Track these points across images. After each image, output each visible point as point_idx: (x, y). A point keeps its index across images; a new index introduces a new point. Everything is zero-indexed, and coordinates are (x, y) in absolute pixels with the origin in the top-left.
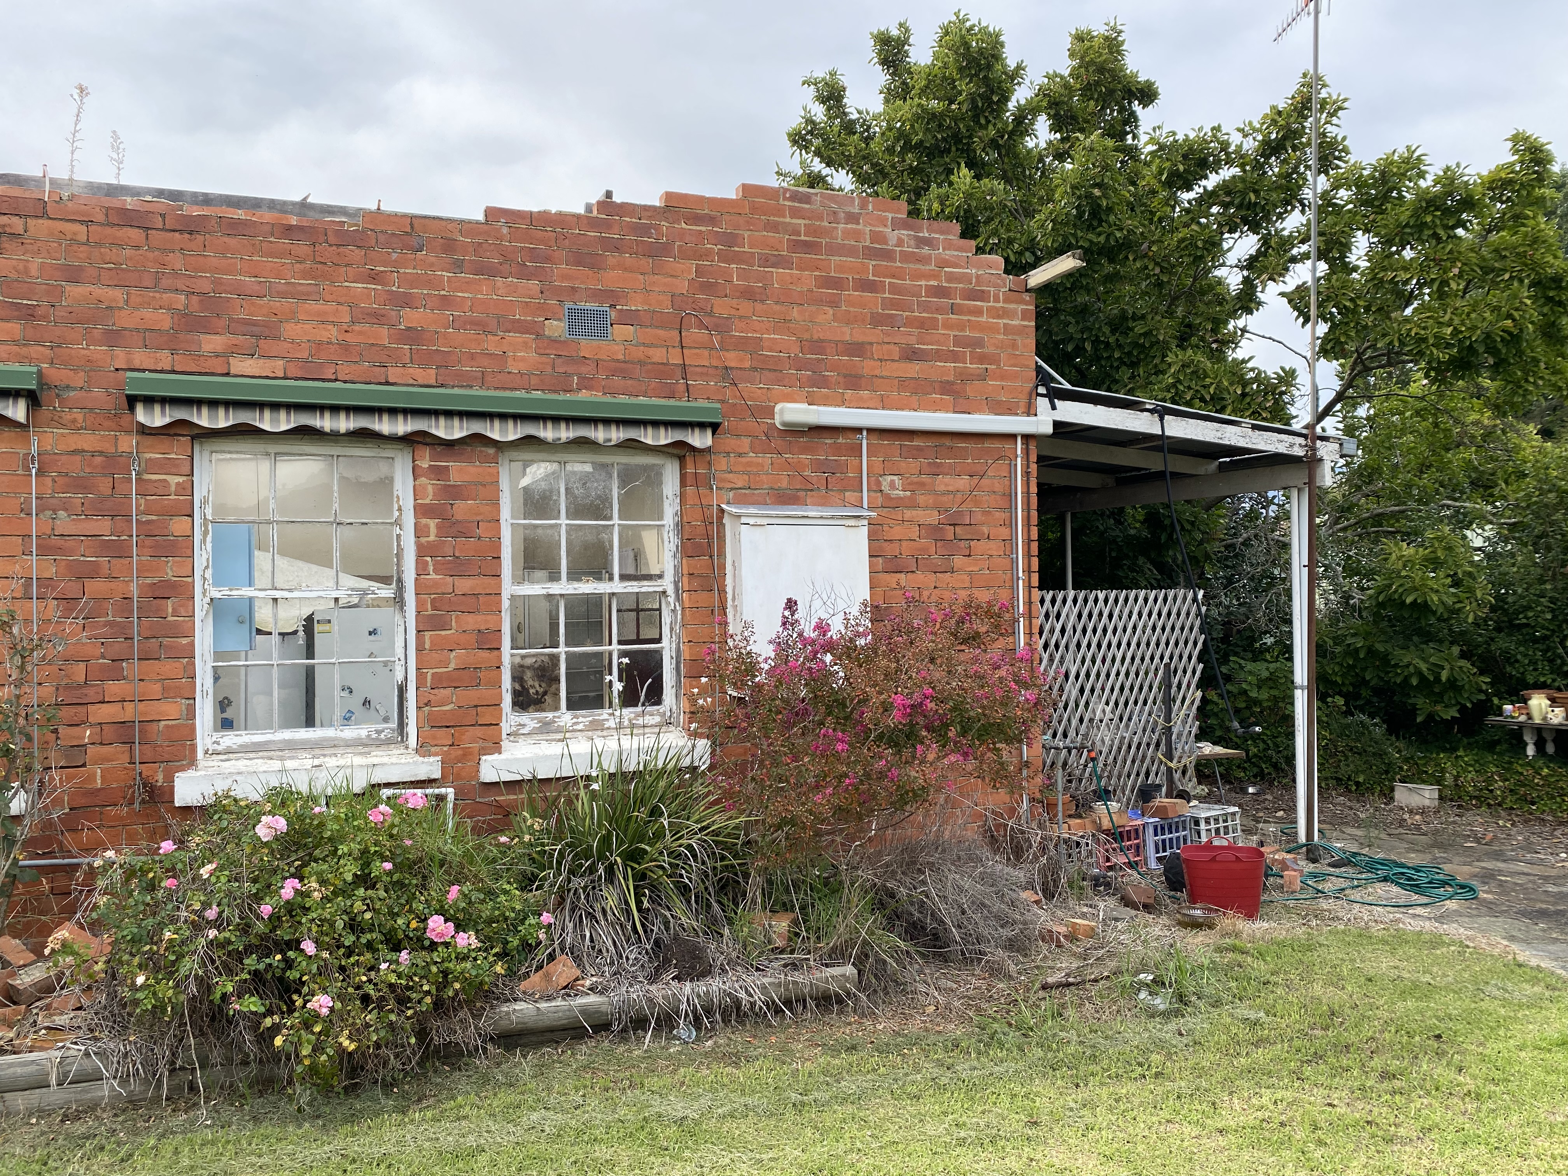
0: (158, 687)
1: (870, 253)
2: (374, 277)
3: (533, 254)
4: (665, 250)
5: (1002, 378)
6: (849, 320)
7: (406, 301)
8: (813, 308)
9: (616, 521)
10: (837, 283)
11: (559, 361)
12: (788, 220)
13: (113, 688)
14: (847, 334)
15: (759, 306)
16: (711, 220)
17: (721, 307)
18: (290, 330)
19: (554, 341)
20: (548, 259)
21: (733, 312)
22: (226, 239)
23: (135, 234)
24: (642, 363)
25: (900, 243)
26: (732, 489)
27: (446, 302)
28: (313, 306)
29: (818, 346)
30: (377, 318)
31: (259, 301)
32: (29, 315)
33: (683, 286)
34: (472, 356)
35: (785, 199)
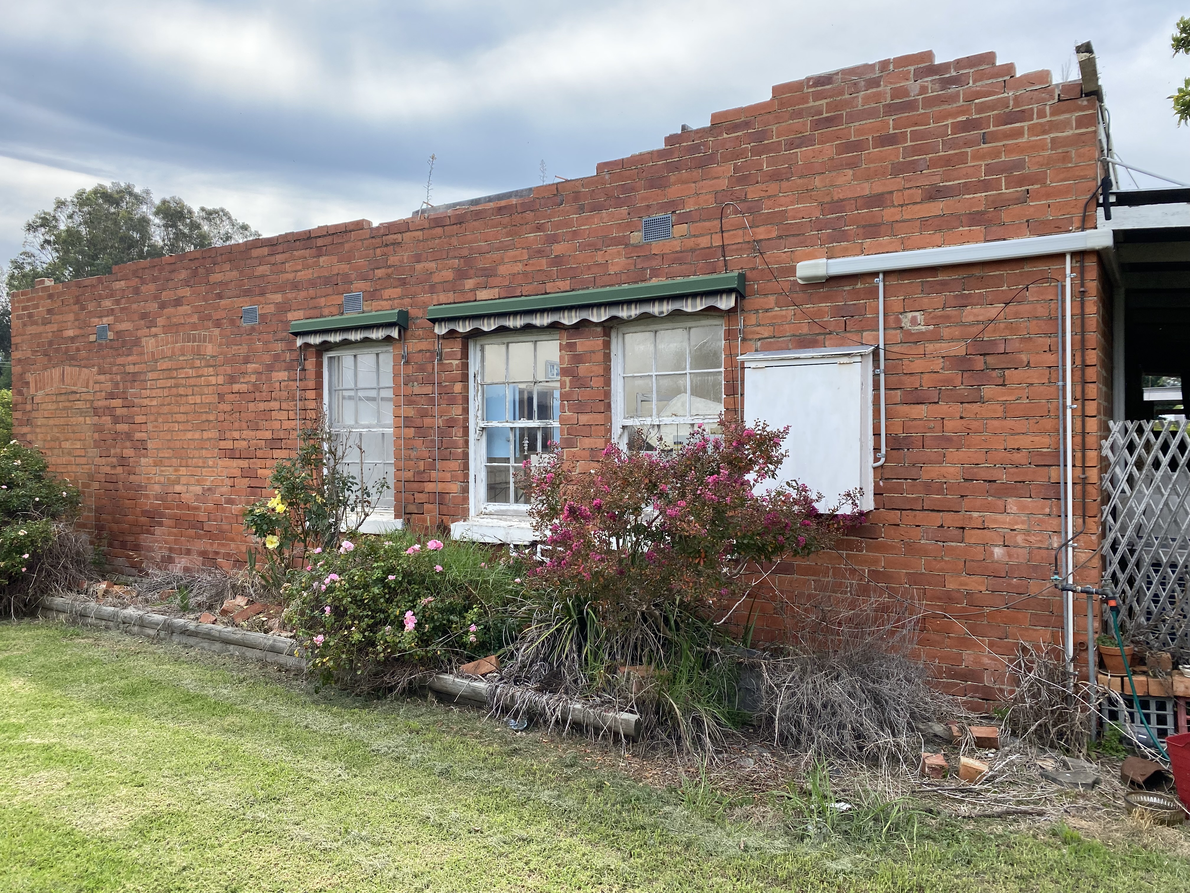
0: (449, 475)
1: (890, 110)
2: (539, 228)
3: (624, 189)
4: (711, 159)
5: (1048, 196)
6: (868, 178)
7: (553, 240)
8: (834, 174)
9: (688, 371)
10: (858, 146)
11: (638, 260)
12: (811, 104)
13: (434, 474)
14: (866, 189)
15: (785, 184)
16: (747, 125)
17: (753, 193)
18: (502, 270)
19: (635, 246)
20: (633, 189)
21: (763, 194)
22: (474, 223)
23: (439, 230)
24: (693, 250)
25: (923, 90)
26: (760, 339)
27: (575, 234)
28: (511, 253)
29: (838, 205)
30: (540, 253)
31: (488, 256)
32: (403, 283)
33: (724, 184)
34: (589, 268)
35: (809, 87)
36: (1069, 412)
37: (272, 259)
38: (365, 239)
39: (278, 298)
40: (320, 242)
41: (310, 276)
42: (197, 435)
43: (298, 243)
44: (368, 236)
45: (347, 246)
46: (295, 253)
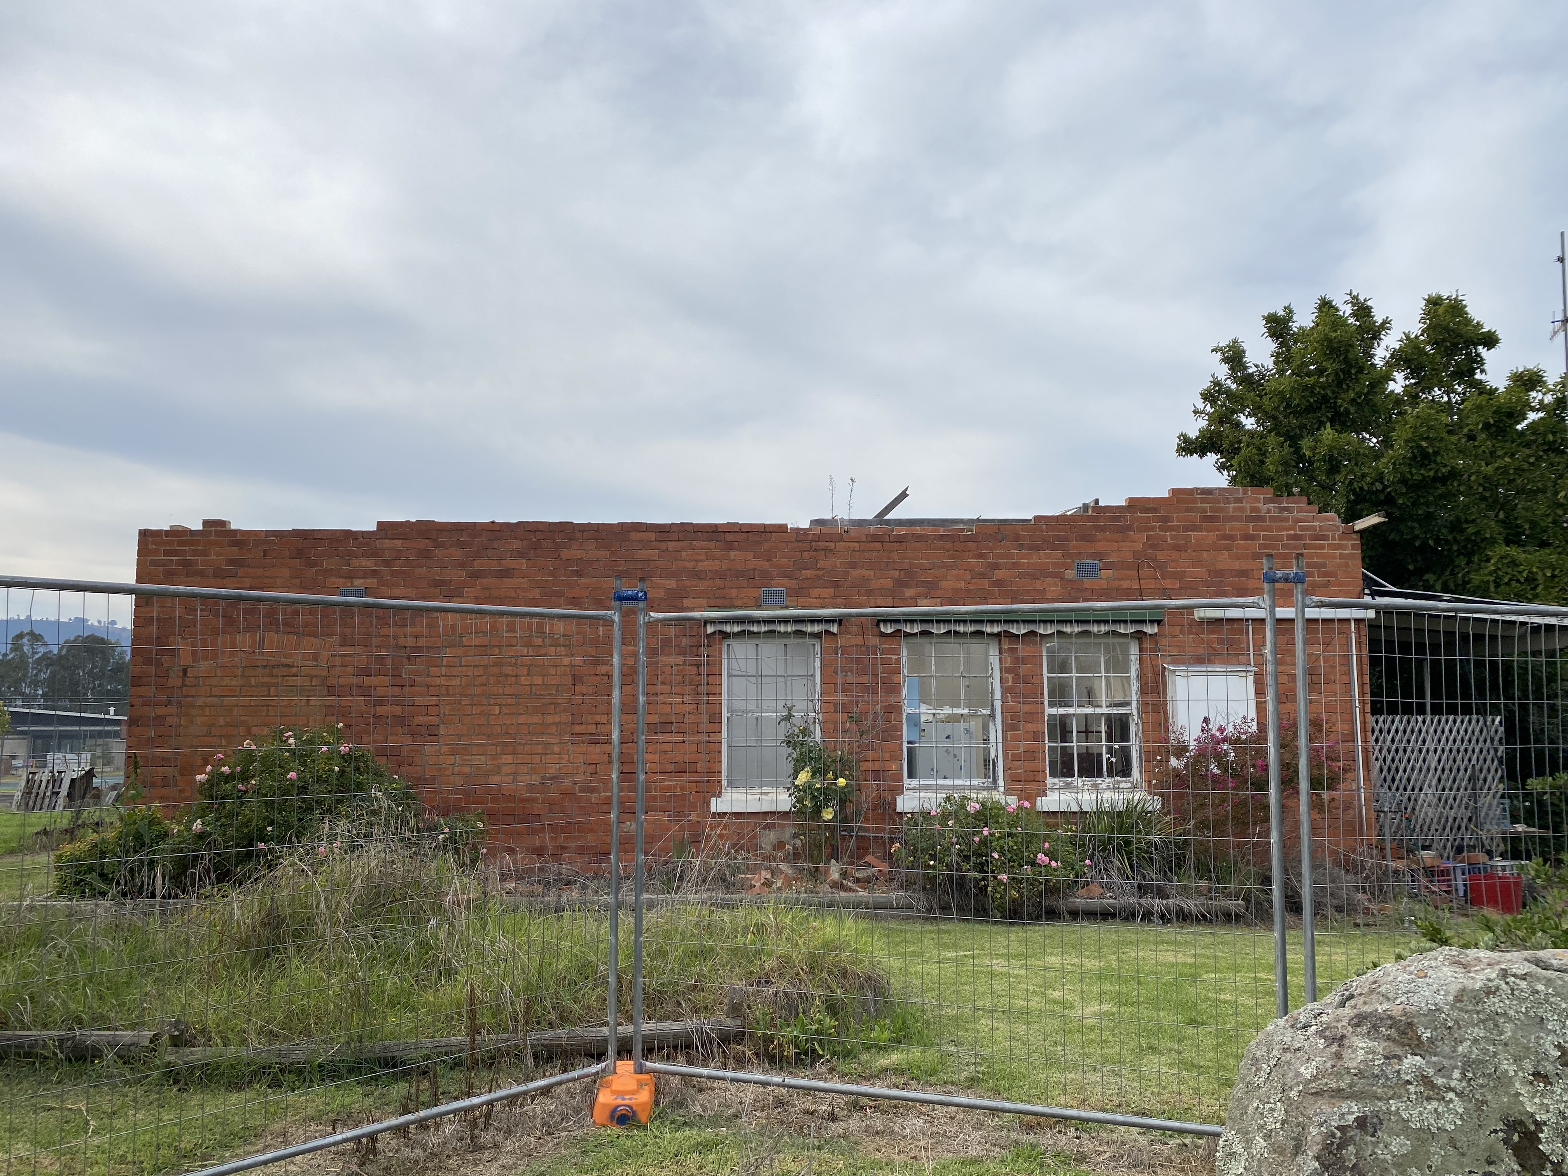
0: (888, 754)
1: (1250, 519)
2: (981, 556)
3: (1059, 537)
4: (1129, 528)
5: (1339, 585)
6: (1238, 557)
7: (996, 566)
8: (1215, 552)
9: (1103, 674)
10: (1231, 538)
11: (1072, 591)
12: (1199, 505)
13: (870, 755)
14: (1237, 565)
15: (1183, 554)
16: (1155, 510)
17: (1161, 556)
18: (944, 584)
19: (1070, 581)
20: (1067, 539)
21: (1168, 558)
22: (916, 544)
23: (878, 545)
24: (1118, 589)
25: (1269, 511)
26: (1170, 655)
27: (1015, 565)
28: (954, 572)
29: (1220, 573)
30: (983, 575)
31: (929, 571)
32: (836, 585)
33: (1139, 547)
34: (1029, 591)
35: (1197, 494)
36: (1358, 709)
37: (663, 546)
38: (790, 542)
39: (672, 583)
40: (730, 537)
41: (718, 568)
42: (536, 719)
43: (700, 534)
44: (793, 540)
45: (766, 546)
46: (695, 543)
